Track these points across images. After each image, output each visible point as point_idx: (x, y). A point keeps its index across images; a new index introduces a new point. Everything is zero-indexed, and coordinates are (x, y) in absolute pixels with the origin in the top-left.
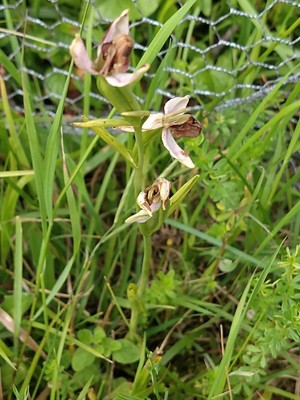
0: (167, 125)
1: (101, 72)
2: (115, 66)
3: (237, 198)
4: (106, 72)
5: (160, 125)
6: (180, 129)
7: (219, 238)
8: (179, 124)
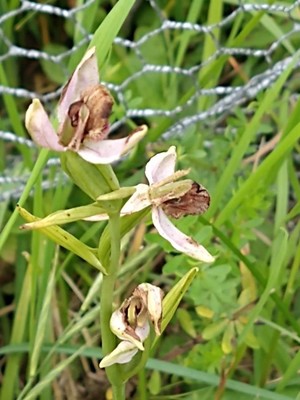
0: (158, 201)
1: (70, 145)
2: (91, 133)
3: (234, 292)
4: (78, 145)
5: (147, 203)
6: (178, 203)
7: (211, 370)
8: (177, 196)
